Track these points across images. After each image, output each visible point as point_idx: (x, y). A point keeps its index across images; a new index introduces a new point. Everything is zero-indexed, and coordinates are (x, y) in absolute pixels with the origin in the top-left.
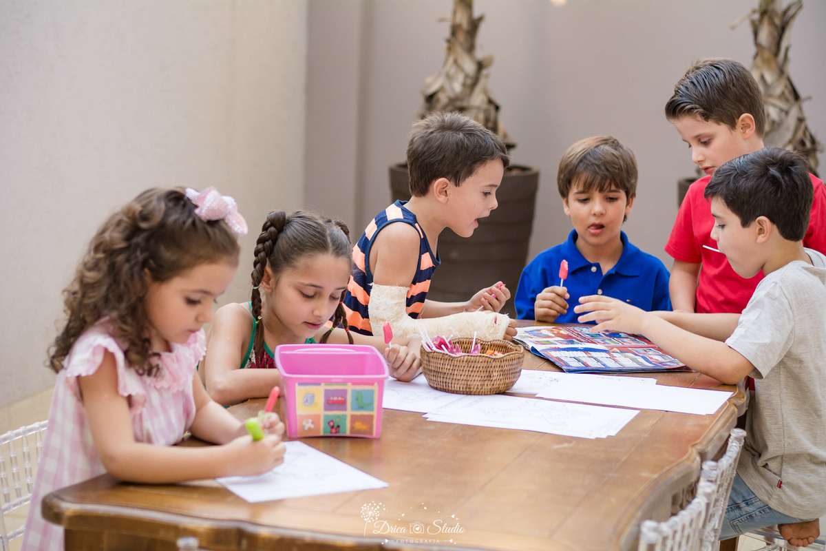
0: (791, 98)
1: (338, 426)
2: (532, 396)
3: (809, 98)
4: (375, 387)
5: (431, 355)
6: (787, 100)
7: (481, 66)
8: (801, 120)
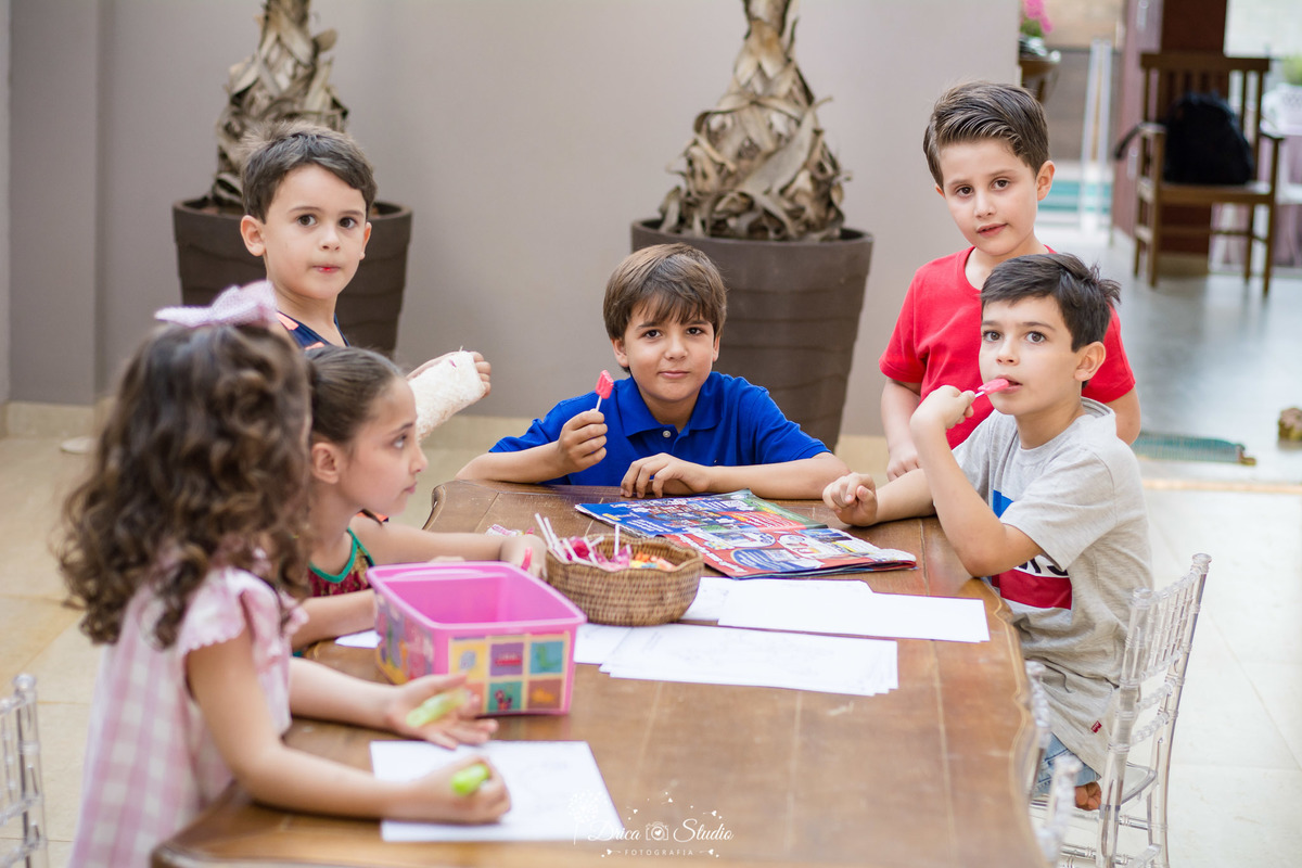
0: (801, 97)
1: (510, 700)
2: (713, 623)
3: (830, 99)
4: (566, 637)
5: (570, 568)
6: (797, 102)
7: (317, 47)
8: (817, 133)
